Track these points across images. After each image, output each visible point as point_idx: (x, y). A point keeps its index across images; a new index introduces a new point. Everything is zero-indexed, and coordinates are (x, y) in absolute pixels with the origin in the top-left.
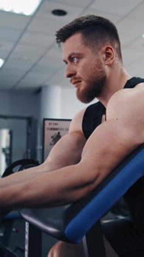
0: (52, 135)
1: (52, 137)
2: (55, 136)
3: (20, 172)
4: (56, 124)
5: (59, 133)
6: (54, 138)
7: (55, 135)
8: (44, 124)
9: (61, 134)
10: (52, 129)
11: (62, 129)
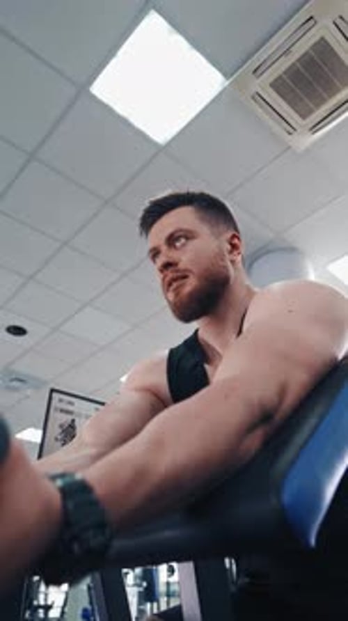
0: (62, 422)
1: (61, 426)
2: (66, 425)
3: (65, 447)
4: (71, 403)
5: (73, 421)
6: (65, 427)
7: (66, 422)
8: (50, 398)
9: (77, 423)
10: (62, 411)
11: (80, 415)
